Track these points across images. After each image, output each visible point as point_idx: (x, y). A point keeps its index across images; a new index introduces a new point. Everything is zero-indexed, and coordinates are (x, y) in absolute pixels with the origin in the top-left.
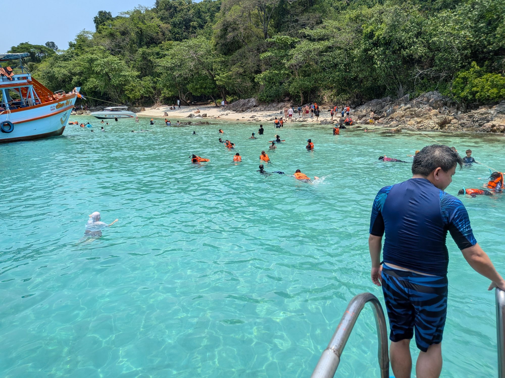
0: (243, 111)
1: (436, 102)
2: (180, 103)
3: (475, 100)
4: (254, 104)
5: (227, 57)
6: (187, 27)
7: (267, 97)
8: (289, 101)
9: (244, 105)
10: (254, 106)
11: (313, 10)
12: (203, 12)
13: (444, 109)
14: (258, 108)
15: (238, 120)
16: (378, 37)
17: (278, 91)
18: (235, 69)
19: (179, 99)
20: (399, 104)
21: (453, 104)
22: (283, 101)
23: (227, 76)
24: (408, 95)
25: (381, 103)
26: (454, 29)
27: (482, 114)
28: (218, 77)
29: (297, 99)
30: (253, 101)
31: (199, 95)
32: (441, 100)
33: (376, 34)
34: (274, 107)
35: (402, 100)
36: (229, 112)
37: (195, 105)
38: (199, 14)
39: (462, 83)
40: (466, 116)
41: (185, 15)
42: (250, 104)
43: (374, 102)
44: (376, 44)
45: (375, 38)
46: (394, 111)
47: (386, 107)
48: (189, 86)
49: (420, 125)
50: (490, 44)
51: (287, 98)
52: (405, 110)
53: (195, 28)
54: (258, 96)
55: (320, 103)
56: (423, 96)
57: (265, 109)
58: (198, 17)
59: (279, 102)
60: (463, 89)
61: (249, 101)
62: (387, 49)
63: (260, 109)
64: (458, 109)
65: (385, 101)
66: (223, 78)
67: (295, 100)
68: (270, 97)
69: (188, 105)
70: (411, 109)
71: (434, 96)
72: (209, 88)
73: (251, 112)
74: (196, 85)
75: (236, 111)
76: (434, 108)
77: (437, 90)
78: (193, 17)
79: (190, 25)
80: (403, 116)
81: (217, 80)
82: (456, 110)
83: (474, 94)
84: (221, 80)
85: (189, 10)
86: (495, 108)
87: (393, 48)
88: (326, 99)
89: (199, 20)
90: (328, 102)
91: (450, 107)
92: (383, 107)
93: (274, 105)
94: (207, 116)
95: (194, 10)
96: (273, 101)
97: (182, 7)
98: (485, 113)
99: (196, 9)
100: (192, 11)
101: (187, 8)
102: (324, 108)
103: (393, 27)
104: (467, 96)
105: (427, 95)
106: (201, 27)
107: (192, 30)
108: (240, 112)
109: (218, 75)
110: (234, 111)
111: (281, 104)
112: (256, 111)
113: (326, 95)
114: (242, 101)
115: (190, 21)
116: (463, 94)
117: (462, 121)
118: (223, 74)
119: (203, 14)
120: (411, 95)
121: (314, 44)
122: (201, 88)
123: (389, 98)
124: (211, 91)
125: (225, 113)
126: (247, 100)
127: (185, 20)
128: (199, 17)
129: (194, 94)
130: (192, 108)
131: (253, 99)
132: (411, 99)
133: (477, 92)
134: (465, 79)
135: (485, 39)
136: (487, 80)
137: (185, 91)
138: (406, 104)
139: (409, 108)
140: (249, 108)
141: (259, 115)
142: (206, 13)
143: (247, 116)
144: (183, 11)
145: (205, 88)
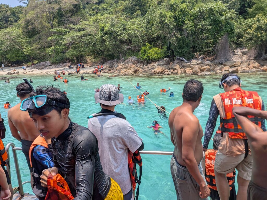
0: (42, 69)
1: (135, 61)
2: (4, 66)
3: (150, 60)
4: (49, 64)
5: (30, 39)
6: (7, 21)
7: (56, 60)
8: (69, 62)
9: (43, 65)
10: (50, 66)
11: (77, 15)
12: (17, 13)
13: (138, 64)
14: (51, 67)
15: (38, 74)
16: (106, 30)
17: (62, 57)
18: (35, 45)
19: (3, 63)
20: (120, 63)
21: (142, 62)
22: (66, 62)
23: (31, 50)
24: (123, 58)
25: (112, 63)
26: (137, 27)
27: (152, 66)
28: (25, 50)
29: (73, 61)
30: (48, 63)
31: (15, 60)
32: (137, 60)
33: (105, 29)
34: (60, 66)
35: (121, 61)
36: (34, 69)
37: (14, 66)
38: (14, 14)
39: (144, 52)
40: (146, 67)
41: (4, 14)
42: (46, 65)
43: (109, 62)
44: (106, 34)
45: (105, 31)
46: (118, 66)
47: (115, 64)
48: (8, 56)
49: (126, 73)
50: (153, 35)
51: (68, 61)
52: (122, 65)
53: (12, 22)
54: (51, 60)
55: (86, 63)
56: (129, 59)
57: (55, 67)
58: (13, 16)
59: (63, 63)
60: (144, 55)
61: (46, 63)
62: (111, 36)
63: (53, 67)
64: (144, 64)
65: (114, 61)
66: (28, 50)
67: (72, 62)
68: (58, 60)
69: (9, 67)
70: (125, 65)
71: (133, 58)
72: (22, 56)
73: (47, 69)
74: (12, 55)
75: (38, 69)
76: (134, 64)
77: (135, 55)
78: (10, 15)
79: (8, 20)
80: (121, 69)
81: (25, 52)
82: (143, 65)
83: (149, 57)
84: (27, 52)
85: (7, 12)
86: (157, 63)
87: (113, 36)
88: (89, 61)
89: (14, 17)
90: (90, 62)
91: (140, 63)
92: (113, 64)
93: (61, 64)
94: (20, 73)
95: (10, 11)
96: (60, 63)
97: (2, 9)
98: (153, 66)
99: (12, 11)
100: (9, 12)
101: (5, 10)
102: (88, 66)
103: (112, 26)
104: (146, 58)
105: (131, 58)
106: (16, 21)
107: (10, 23)
108: (41, 69)
109: (25, 49)
110: (37, 69)
111: (65, 64)
112: (50, 68)
113: (89, 59)
114: (42, 63)
115: (8, 17)
116: (144, 57)
117: (145, 70)
118: (29, 48)
119: (17, 14)
120: (125, 58)
121: (76, 33)
122: (16, 56)
123: (116, 60)
124: (22, 58)
125: (31, 70)
126: (44, 63)
127: (5, 17)
128: (15, 15)
129: (12, 60)
130: (12, 68)
131: (48, 62)
132: (125, 60)
133: (150, 56)
134: (145, 50)
135: (151, 32)
136: (153, 51)
137: (6, 59)
138: (123, 62)
139: (124, 65)
140: (46, 67)
141: (51, 71)
142: (19, 13)
143: (44, 72)
144: (3, 11)
145: (19, 57)
